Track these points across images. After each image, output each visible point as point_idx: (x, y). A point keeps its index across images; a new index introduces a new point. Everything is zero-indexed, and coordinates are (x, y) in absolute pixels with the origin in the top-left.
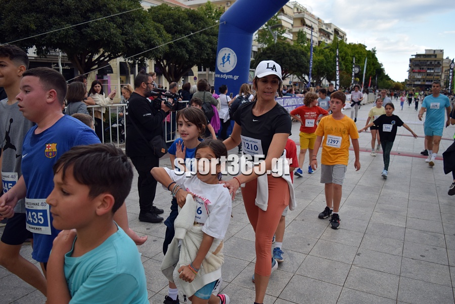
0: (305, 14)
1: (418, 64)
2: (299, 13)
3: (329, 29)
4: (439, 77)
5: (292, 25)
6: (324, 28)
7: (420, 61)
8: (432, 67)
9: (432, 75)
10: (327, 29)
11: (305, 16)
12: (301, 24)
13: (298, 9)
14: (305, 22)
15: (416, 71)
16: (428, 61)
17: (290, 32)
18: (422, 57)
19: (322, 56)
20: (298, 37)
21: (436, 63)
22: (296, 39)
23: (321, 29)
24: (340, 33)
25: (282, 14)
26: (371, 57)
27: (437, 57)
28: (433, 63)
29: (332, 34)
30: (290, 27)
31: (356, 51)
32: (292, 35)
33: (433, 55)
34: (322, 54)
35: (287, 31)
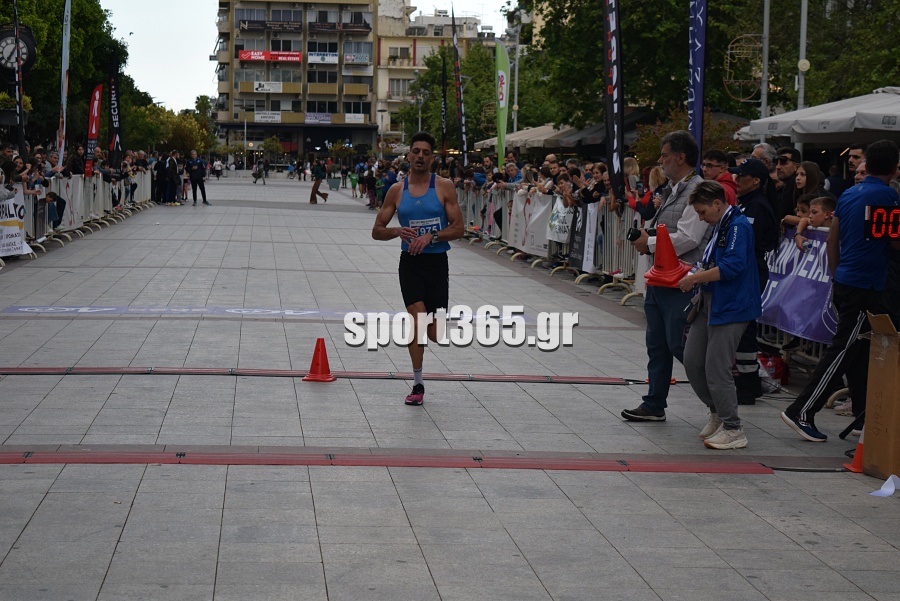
1: (263, 23)
4: (363, 89)
7: (269, 4)
8: (327, 40)
9: (333, 79)
15: (257, 56)
16: (307, 6)
21: (347, 19)
28: (332, 18)
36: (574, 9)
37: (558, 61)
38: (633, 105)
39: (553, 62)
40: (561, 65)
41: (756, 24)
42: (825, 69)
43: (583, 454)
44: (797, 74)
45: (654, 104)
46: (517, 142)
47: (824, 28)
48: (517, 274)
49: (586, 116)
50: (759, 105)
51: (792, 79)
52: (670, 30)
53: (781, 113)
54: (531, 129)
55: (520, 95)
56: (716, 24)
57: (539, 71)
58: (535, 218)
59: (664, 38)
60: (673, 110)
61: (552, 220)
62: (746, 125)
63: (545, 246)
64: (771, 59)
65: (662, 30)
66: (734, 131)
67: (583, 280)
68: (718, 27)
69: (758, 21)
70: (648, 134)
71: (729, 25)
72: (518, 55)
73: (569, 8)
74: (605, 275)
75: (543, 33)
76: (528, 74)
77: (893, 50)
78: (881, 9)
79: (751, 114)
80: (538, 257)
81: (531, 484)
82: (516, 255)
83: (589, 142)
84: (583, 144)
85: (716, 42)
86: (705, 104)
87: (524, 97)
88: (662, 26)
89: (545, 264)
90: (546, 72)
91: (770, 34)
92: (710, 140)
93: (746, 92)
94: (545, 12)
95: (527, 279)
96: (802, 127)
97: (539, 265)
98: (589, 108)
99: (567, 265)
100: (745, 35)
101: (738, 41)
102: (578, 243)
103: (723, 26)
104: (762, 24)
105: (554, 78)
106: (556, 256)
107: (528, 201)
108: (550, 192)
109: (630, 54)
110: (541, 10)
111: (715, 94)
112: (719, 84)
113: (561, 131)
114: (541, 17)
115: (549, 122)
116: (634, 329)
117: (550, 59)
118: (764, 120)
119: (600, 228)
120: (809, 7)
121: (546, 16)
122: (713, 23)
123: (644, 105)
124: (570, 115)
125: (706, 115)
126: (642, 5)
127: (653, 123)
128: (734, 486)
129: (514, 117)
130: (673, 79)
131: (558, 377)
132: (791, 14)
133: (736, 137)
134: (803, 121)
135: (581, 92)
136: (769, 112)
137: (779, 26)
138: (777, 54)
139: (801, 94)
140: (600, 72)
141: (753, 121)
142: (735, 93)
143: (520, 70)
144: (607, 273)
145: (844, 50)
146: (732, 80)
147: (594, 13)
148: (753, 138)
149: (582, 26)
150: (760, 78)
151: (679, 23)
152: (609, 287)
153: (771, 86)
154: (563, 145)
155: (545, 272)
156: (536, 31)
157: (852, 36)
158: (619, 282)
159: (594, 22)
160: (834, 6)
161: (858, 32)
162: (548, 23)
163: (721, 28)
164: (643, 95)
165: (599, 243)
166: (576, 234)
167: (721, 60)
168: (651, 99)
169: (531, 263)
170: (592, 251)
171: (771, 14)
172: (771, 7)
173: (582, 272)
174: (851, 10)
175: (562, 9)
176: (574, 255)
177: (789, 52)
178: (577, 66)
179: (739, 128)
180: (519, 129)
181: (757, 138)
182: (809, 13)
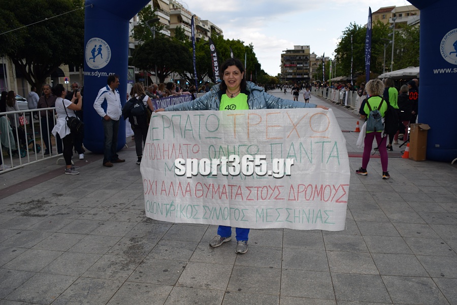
0: (182, 11)
1: (289, 59)
2: (175, 9)
3: (205, 26)
4: (307, 71)
5: (169, 22)
6: (201, 24)
7: (290, 56)
8: (301, 62)
9: (302, 69)
10: (204, 26)
11: (181, 13)
12: (178, 21)
13: (173, 6)
14: (181, 18)
15: (288, 65)
16: (297, 56)
17: (168, 28)
18: (292, 52)
19: (203, 52)
20: (176, 33)
22: (174, 35)
23: (198, 26)
24: (216, 29)
25: (158, 10)
26: (249, 53)
27: (305, 52)
29: (209, 31)
30: (167, 23)
31: (235, 46)
32: (169, 32)
33: (301, 51)
34: (203, 50)
35: (164, 28)
38: (358, 72)
41: (383, 55)
42: (397, 63)
47: (397, 55)
50: (383, 71)
51: (390, 66)
53: (388, 73)
79: (381, 73)
91: (385, 57)
93: (381, 69)
100: (380, 57)
105: (342, 67)
117: (342, 64)
118: (384, 74)
132: (390, 53)
134: (392, 74)
137: (387, 55)
139: (392, 69)
142: (378, 69)
145: (401, 59)
146: (378, 66)
148: (382, 78)
150: (383, 66)
153: (386, 67)
157: (403, 57)
174: (402, 52)
175: (344, 54)
177: (389, 60)
179: (379, 76)
182: (394, 53)
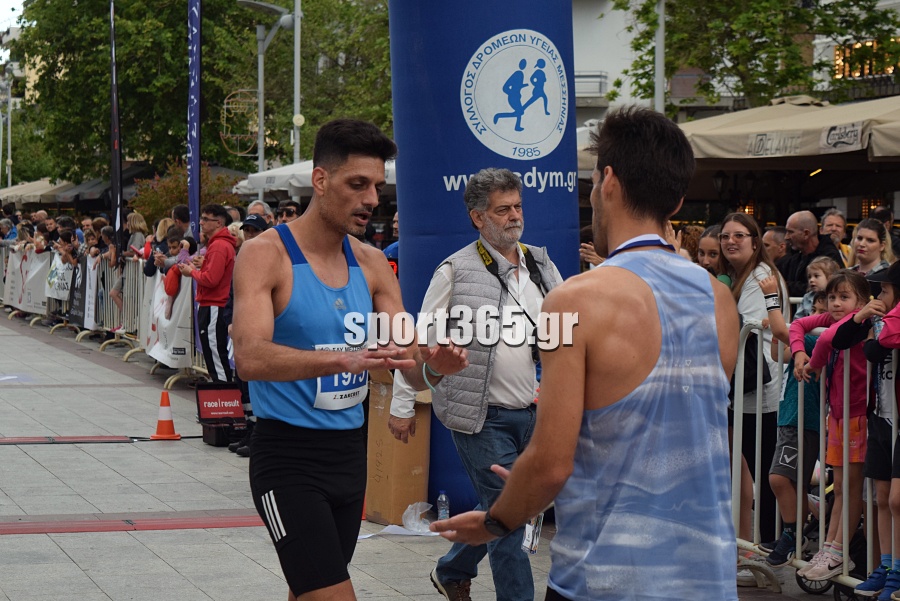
36: (67, 63)
37: (52, 116)
38: (131, 159)
39: (47, 118)
40: (55, 120)
41: (251, 80)
42: (319, 124)
43: (87, 515)
44: (292, 128)
45: (152, 158)
46: (12, 197)
47: (317, 84)
48: (15, 333)
49: (83, 171)
50: (256, 159)
51: (287, 133)
52: (166, 85)
53: (278, 167)
54: (27, 184)
55: (14, 149)
56: (212, 79)
57: (33, 125)
58: (31, 275)
59: (160, 93)
60: (171, 164)
61: (51, 276)
62: (244, 179)
63: (44, 303)
64: (267, 113)
65: (158, 84)
66: (232, 185)
67: (84, 337)
68: (214, 82)
69: (252, 76)
70: (147, 189)
71: (225, 81)
72: (10, 108)
73: (63, 62)
74: (107, 332)
75: (36, 87)
76: (22, 128)
77: (384, 105)
78: (370, 66)
79: (247, 167)
80: (37, 315)
81: (34, 549)
82: (14, 313)
83: (87, 197)
84: (81, 198)
85: (212, 98)
86: (202, 158)
87: (18, 151)
88: (158, 81)
89: (44, 321)
90: (40, 126)
91: (266, 89)
92: (208, 194)
93: (243, 146)
94: (38, 67)
95: (26, 338)
96: (299, 181)
97: (37, 323)
98: (86, 163)
99: (68, 322)
100: (240, 90)
101: (234, 96)
102: (78, 299)
103: (218, 81)
104: (257, 80)
105: (49, 134)
106: (54, 313)
107: (25, 258)
108: (48, 249)
109: (127, 109)
110: (34, 65)
111: (214, 148)
112: (216, 139)
113: (58, 186)
114: (34, 71)
115: (44, 176)
116: (138, 385)
117: (43, 113)
118: (262, 174)
119: (101, 283)
120: (302, 63)
121: (39, 70)
122: (209, 78)
123: (142, 159)
124: (67, 170)
125: (204, 169)
126: (137, 60)
127: (151, 177)
128: (240, 540)
129: (8, 171)
130: (170, 133)
131: (60, 437)
132: (284, 70)
133: (234, 191)
134: (300, 176)
135: (78, 146)
136: (267, 166)
137: (273, 82)
138: (272, 109)
139: (297, 149)
140: (96, 127)
141: (251, 175)
142: (233, 147)
143: (13, 124)
144: (109, 330)
145: (337, 105)
146: (229, 135)
147: (89, 68)
148: (252, 192)
149: (77, 80)
150: (256, 133)
151: (175, 77)
152: (111, 344)
153: (268, 140)
154: (60, 200)
155: (45, 330)
156: (29, 85)
157: (344, 92)
158: (121, 338)
159: (90, 76)
160: (326, 62)
161: (349, 88)
162: (41, 78)
163: (217, 84)
164: (141, 149)
165: (99, 298)
166: (77, 291)
167: (217, 115)
168: (149, 153)
169: (30, 321)
170: (93, 307)
171: (265, 70)
172: (265, 64)
173: (83, 329)
174: (343, 67)
175: (55, 63)
176: (74, 312)
177: (284, 107)
178: (72, 120)
179: (237, 182)
180: (14, 183)
181: (255, 191)
182: (302, 69)
